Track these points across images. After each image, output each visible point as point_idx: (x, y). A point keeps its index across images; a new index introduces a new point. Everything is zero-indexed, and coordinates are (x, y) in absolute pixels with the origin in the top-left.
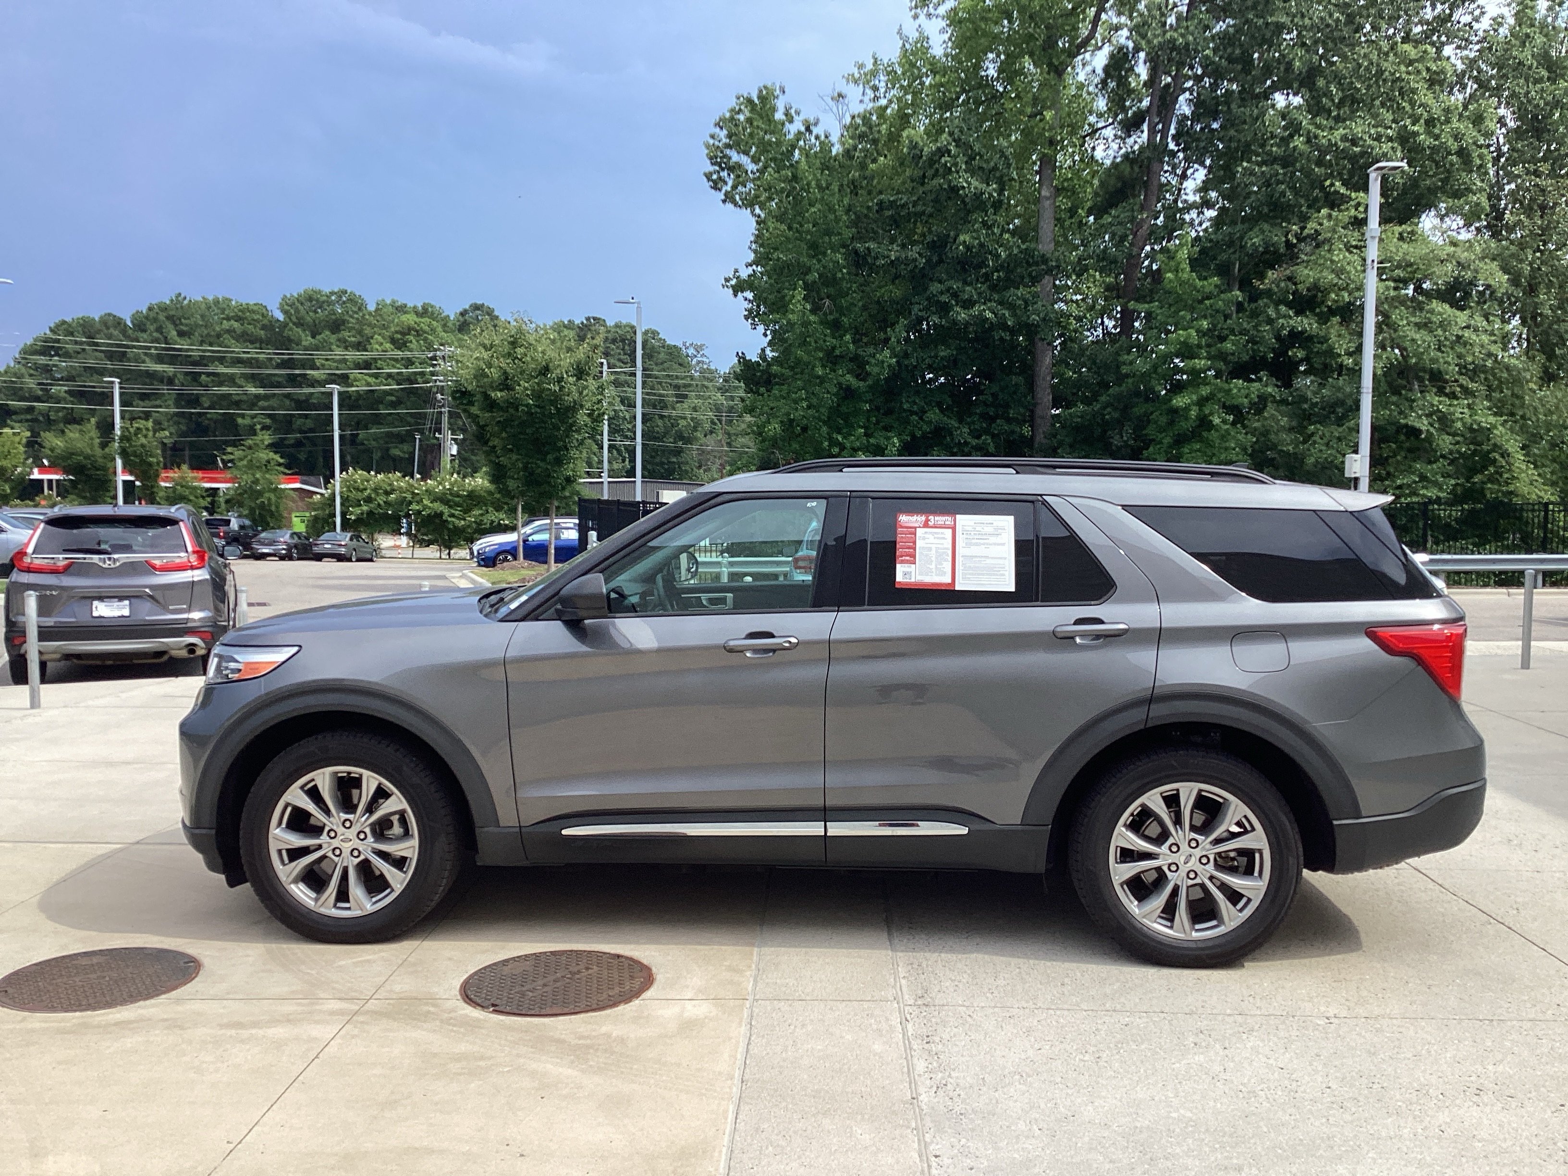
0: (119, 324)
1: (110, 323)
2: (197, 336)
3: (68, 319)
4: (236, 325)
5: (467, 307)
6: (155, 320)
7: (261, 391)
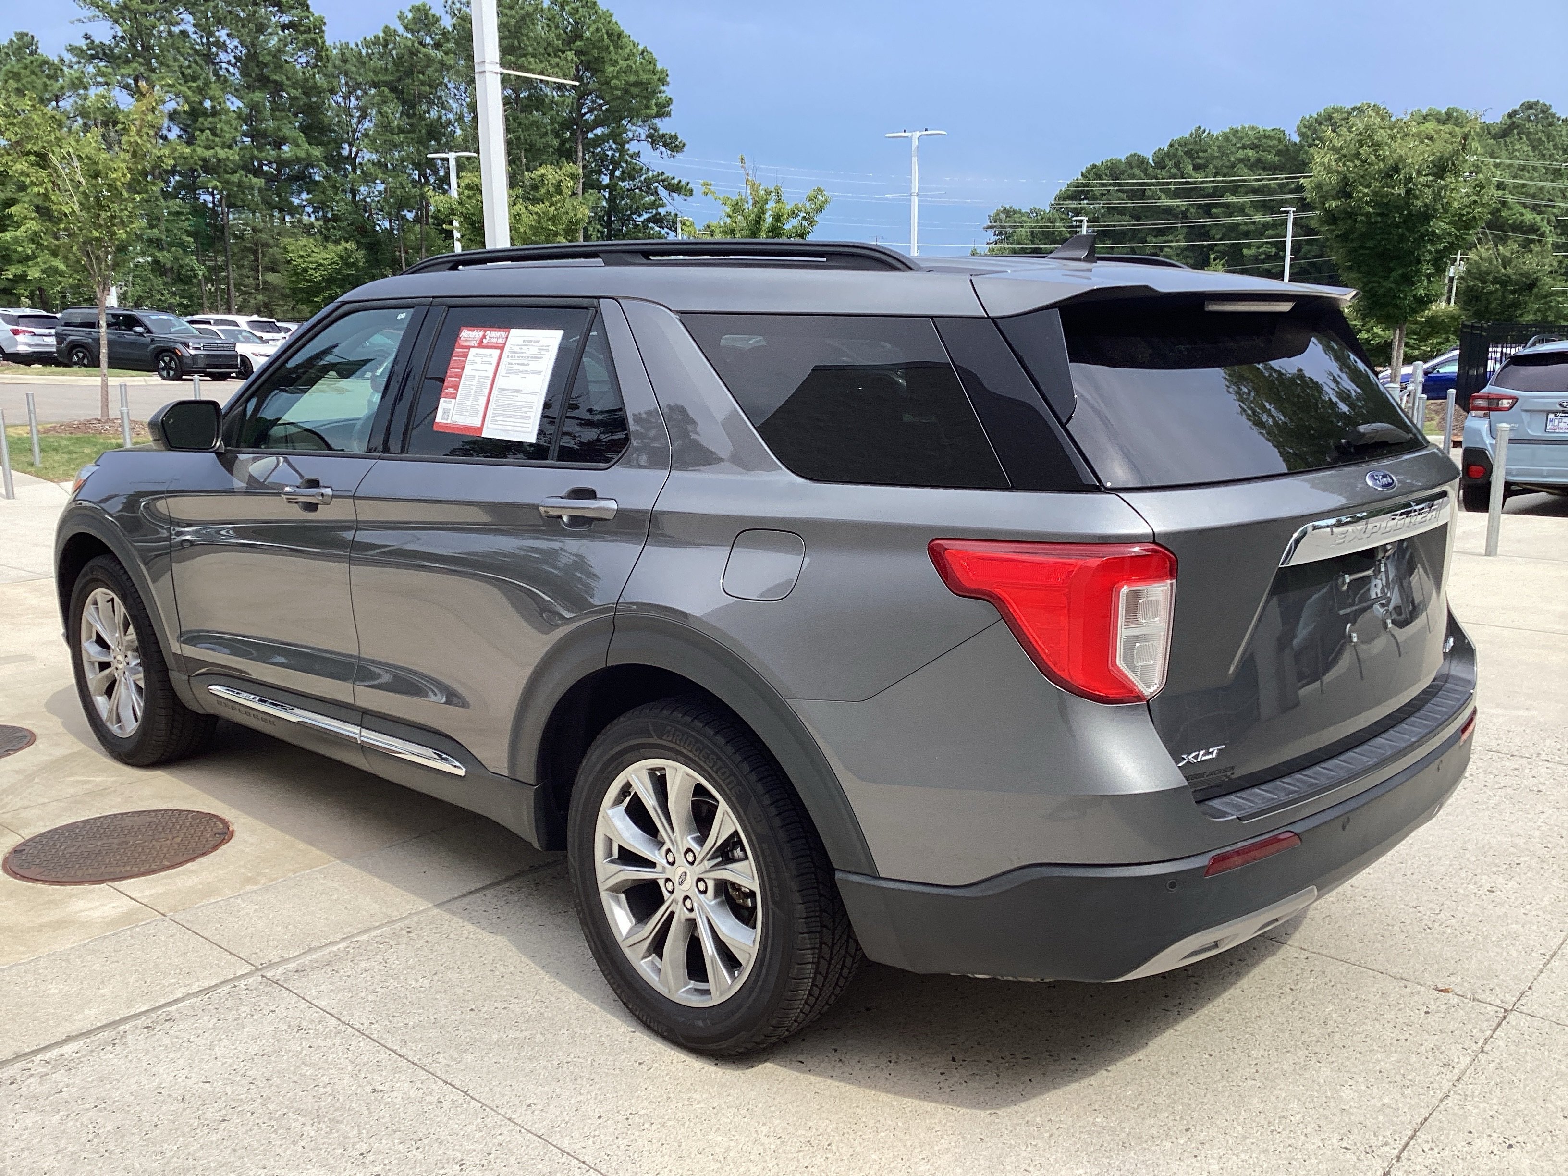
0: (1143, 163)
1: (1134, 163)
2: (1211, 168)
3: (1098, 163)
4: (1250, 153)
5: (1518, 107)
6: (1175, 155)
7: (1268, 219)
